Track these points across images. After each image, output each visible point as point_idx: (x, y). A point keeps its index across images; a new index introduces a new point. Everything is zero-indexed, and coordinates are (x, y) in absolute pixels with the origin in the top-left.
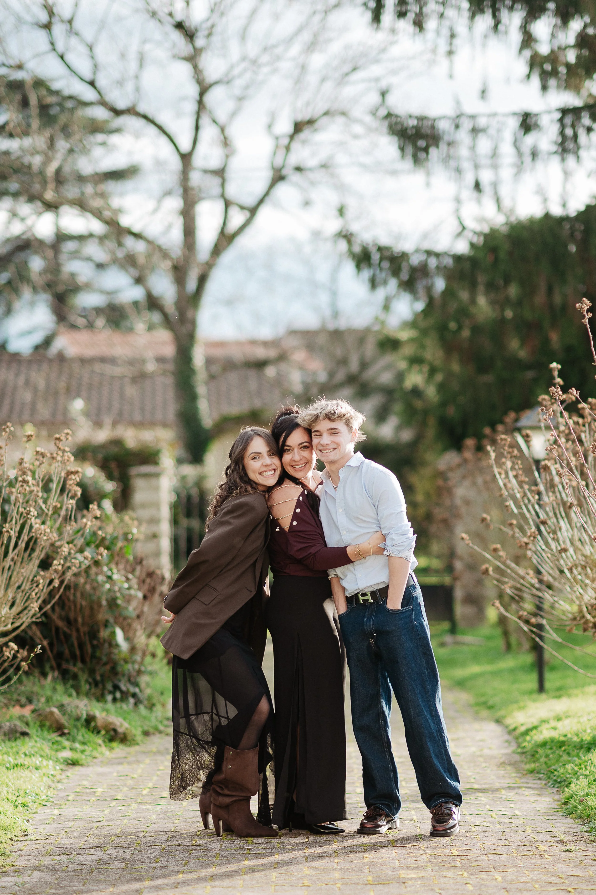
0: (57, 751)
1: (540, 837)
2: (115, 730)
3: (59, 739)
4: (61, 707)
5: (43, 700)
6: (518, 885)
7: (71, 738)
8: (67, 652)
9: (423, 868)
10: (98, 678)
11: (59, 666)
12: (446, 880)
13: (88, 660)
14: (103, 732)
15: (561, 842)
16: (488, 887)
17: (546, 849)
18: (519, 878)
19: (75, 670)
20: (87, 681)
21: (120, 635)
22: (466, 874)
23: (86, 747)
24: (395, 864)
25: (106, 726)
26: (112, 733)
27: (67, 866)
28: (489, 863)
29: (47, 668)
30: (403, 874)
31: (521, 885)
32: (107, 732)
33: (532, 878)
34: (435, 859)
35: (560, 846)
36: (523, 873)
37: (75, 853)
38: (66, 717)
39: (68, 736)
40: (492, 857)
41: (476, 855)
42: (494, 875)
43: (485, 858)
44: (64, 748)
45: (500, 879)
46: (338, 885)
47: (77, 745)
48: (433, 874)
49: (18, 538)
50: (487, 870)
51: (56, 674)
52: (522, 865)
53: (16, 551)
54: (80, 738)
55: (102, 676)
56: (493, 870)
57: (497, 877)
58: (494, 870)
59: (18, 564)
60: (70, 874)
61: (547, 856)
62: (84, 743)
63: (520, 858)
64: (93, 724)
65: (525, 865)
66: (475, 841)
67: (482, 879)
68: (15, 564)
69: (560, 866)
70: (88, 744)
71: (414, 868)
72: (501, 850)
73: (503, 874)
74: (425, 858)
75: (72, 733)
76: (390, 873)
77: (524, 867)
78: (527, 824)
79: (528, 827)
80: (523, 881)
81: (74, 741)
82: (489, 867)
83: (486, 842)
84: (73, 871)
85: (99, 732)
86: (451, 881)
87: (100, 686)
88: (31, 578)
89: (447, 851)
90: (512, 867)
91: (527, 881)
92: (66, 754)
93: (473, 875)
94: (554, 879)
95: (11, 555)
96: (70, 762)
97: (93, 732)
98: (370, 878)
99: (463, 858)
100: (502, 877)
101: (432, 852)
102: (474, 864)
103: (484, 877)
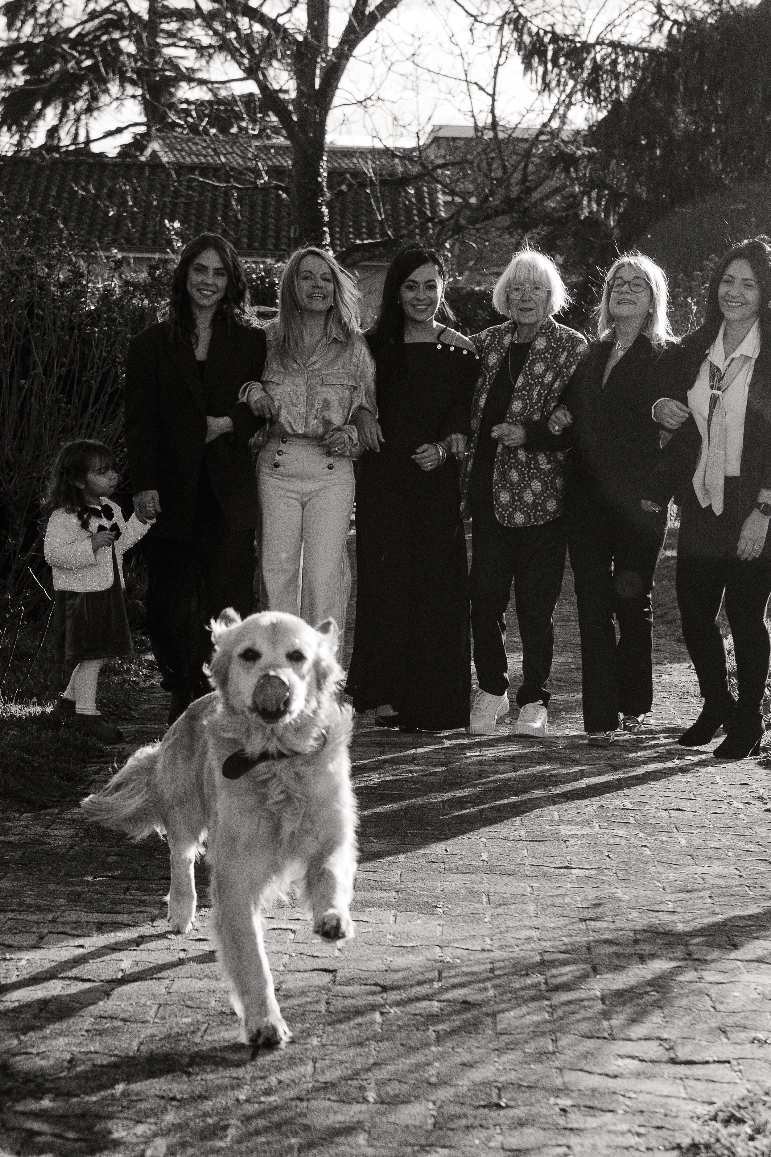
1: (734, 792)
9: (589, 823)
12: (617, 840)
15: (760, 798)
16: (669, 851)
17: (741, 806)
18: (708, 843)
22: (641, 835)
24: (553, 816)
28: (671, 821)
30: (564, 829)
33: (725, 844)
35: (758, 804)
40: (674, 813)
42: (677, 836)
43: (664, 814)
45: (684, 842)
46: (483, 840)
48: (600, 831)
49: (100, 389)
50: (668, 829)
53: (98, 406)
56: (674, 830)
57: (680, 839)
59: (99, 421)
61: (742, 816)
67: (663, 842)
68: (95, 421)
69: (758, 829)
71: (578, 823)
72: (683, 805)
73: (687, 836)
74: (591, 810)
76: (548, 827)
78: (717, 774)
79: (718, 777)
80: (713, 846)
82: (671, 826)
83: (666, 794)
86: (624, 842)
88: (115, 440)
89: (618, 803)
91: (719, 846)
93: (650, 835)
94: (751, 847)
95: (91, 411)
98: (523, 833)
99: (638, 813)
101: (600, 804)
102: (652, 821)
103: (664, 839)
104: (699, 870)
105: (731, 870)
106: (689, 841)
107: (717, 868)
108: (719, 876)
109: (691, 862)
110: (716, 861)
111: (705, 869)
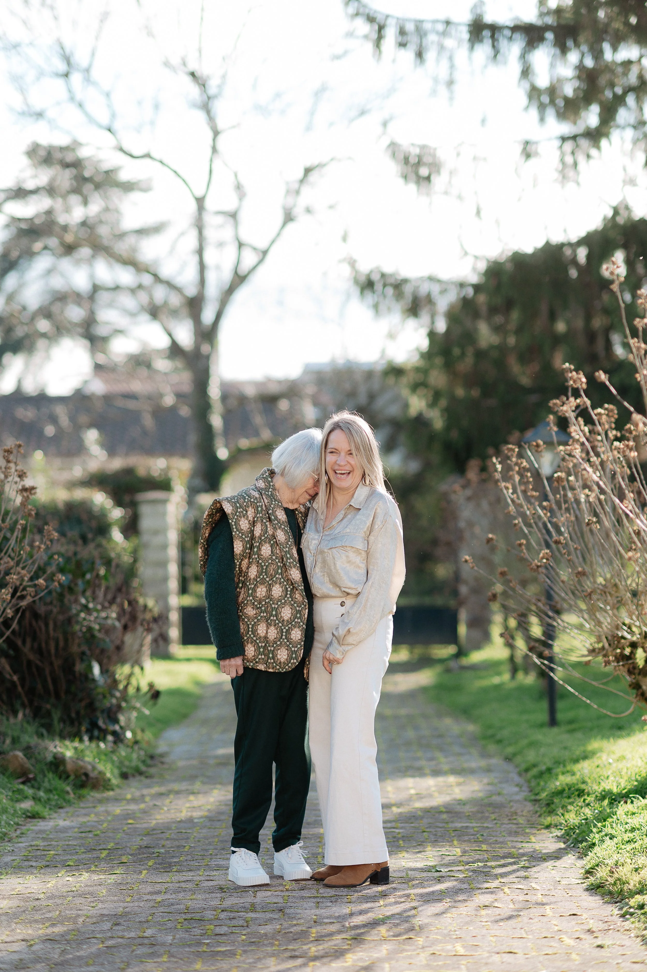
0: (18, 801)
2: (86, 775)
3: (21, 787)
4: (28, 750)
5: (8, 741)
7: (36, 785)
8: (39, 686)
10: (73, 715)
11: (31, 702)
13: (63, 696)
14: (72, 777)
19: (48, 706)
20: (61, 720)
21: (96, 670)
23: (51, 796)
25: (77, 770)
26: (84, 778)
29: (18, 705)
32: (77, 777)
38: (33, 761)
39: (33, 782)
44: (26, 797)
47: (41, 794)
51: (27, 711)
54: (46, 784)
55: (78, 713)
62: (49, 791)
64: (61, 768)
70: (54, 792)
75: (38, 779)
81: (39, 789)
85: (68, 777)
87: (76, 724)
92: (27, 805)
96: (29, 814)
97: (60, 778)
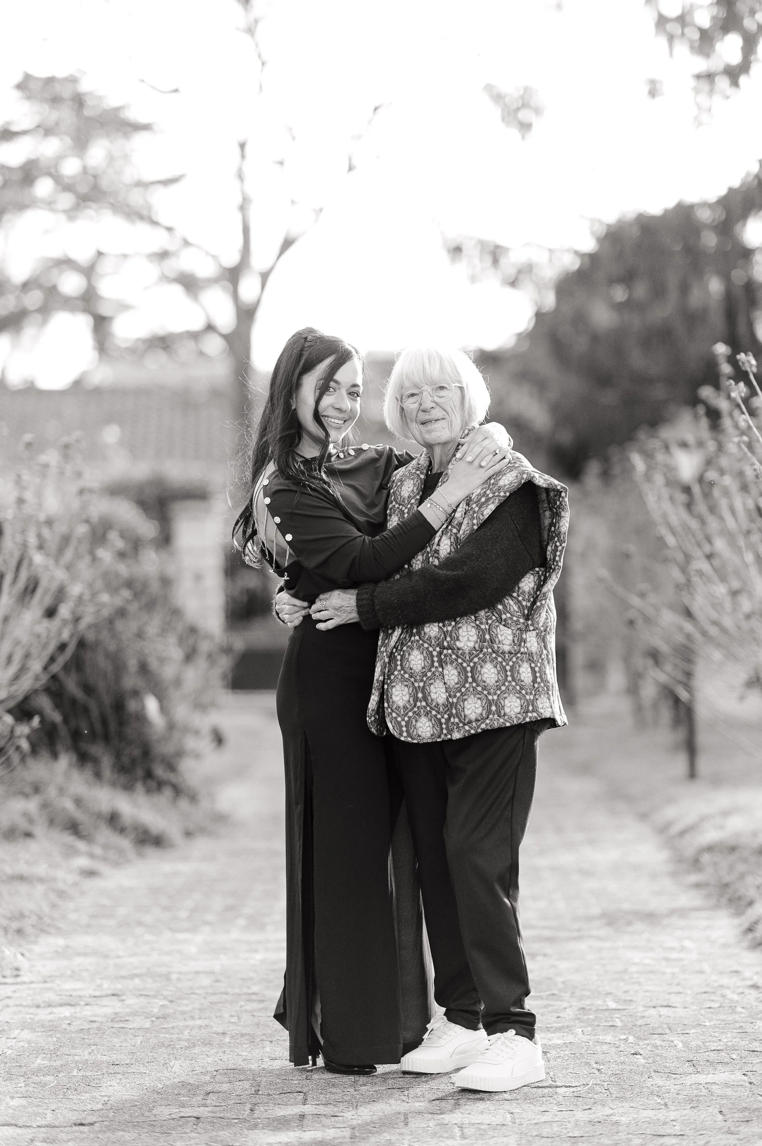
0: (70, 857)
1: (725, 980)
3: (72, 840)
6: (708, 1056)
7: (88, 839)
10: (127, 762)
12: (605, 1047)
13: (113, 738)
16: (665, 1058)
17: (736, 997)
18: (707, 1044)
19: (95, 751)
22: (631, 1039)
27: (69, 1024)
28: (661, 1020)
31: (711, 1054)
32: (136, 831)
33: (726, 1044)
34: (585, 1015)
36: (711, 1036)
37: (82, 1003)
38: (84, 811)
40: (664, 1011)
41: (641, 1009)
42: (671, 1039)
43: (652, 1012)
44: (80, 854)
45: (680, 1045)
50: (660, 1031)
52: (707, 1024)
54: (101, 840)
56: (667, 1031)
57: (676, 1042)
58: (670, 1032)
60: (73, 1035)
63: (703, 1012)
64: (118, 822)
65: (712, 1023)
66: (636, 987)
70: (112, 849)
72: (675, 1000)
73: (682, 1037)
77: (710, 1026)
80: (713, 1048)
82: (662, 1028)
84: (76, 1031)
90: (694, 1027)
91: (719, 1048)
92: (83, 862)
96: (87, 872)
100: (682, 1042)
102: (640, 1022)
103: (659, 1043)
104: (702, 1078)
105: (738, 1076)
106: (685, 1044)
107: (722, 1076)
108: (727, 1085)
109: (691, 1069)
110: (719, 1067)
111: (710, 1078)
